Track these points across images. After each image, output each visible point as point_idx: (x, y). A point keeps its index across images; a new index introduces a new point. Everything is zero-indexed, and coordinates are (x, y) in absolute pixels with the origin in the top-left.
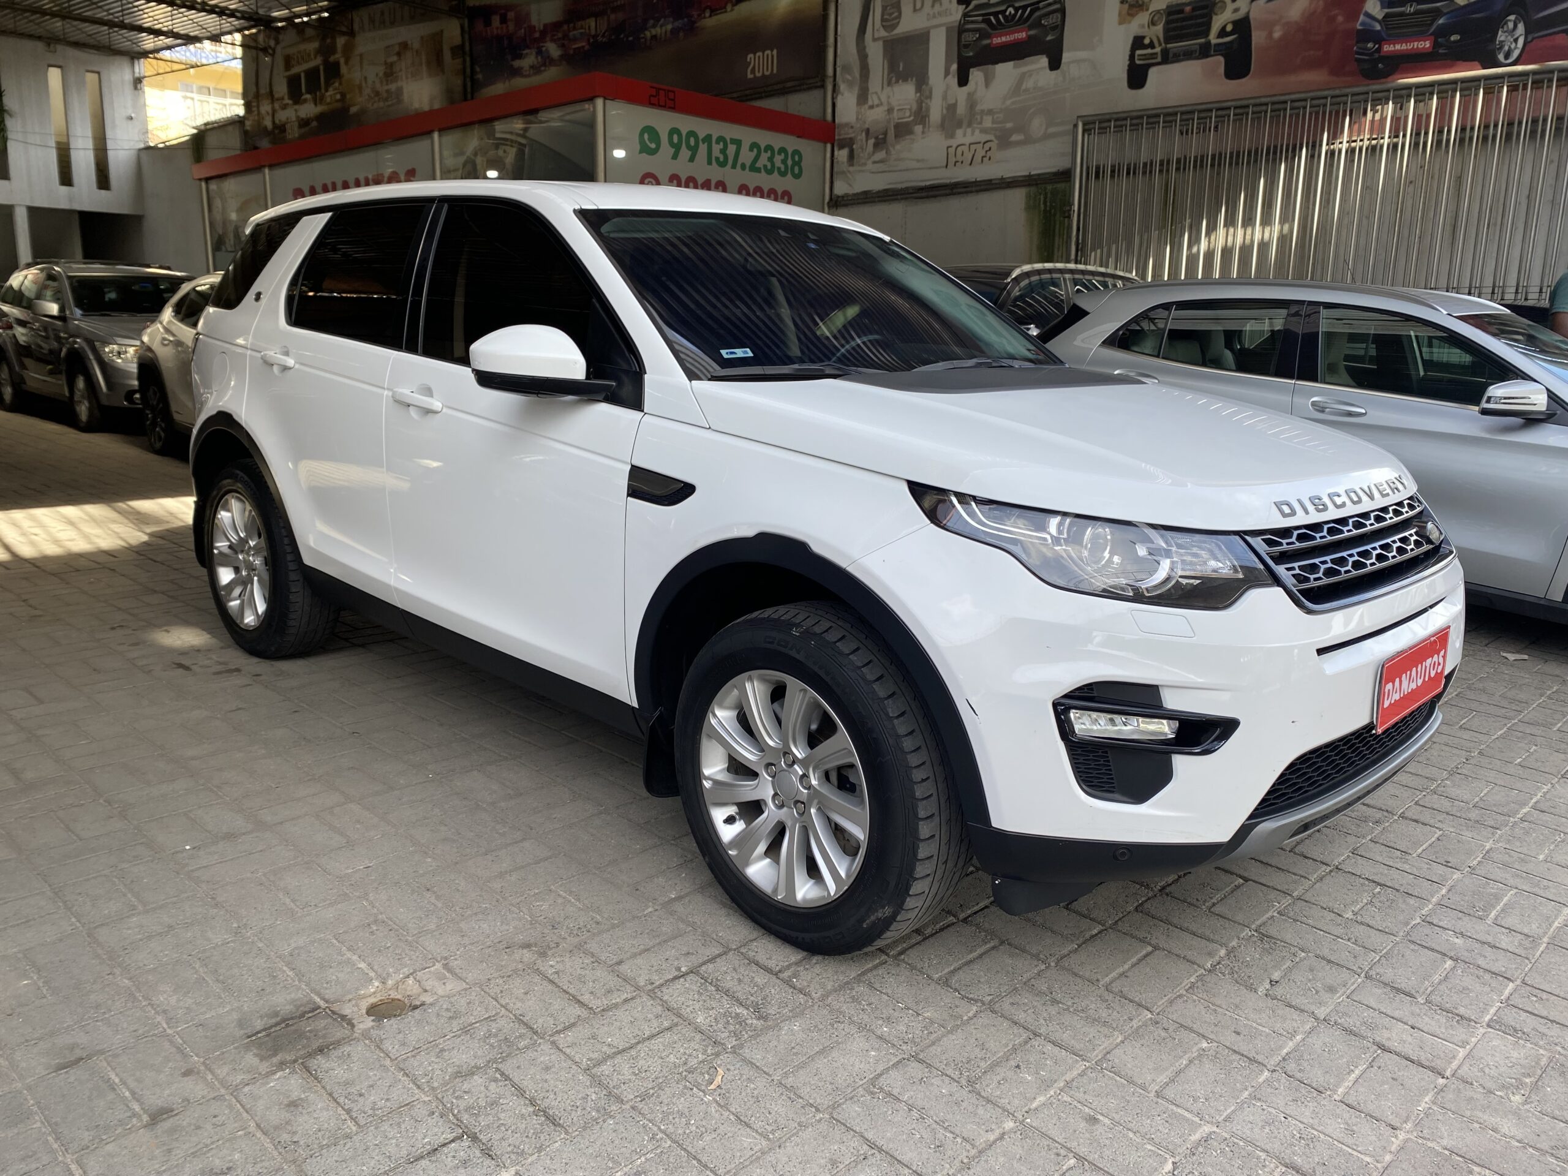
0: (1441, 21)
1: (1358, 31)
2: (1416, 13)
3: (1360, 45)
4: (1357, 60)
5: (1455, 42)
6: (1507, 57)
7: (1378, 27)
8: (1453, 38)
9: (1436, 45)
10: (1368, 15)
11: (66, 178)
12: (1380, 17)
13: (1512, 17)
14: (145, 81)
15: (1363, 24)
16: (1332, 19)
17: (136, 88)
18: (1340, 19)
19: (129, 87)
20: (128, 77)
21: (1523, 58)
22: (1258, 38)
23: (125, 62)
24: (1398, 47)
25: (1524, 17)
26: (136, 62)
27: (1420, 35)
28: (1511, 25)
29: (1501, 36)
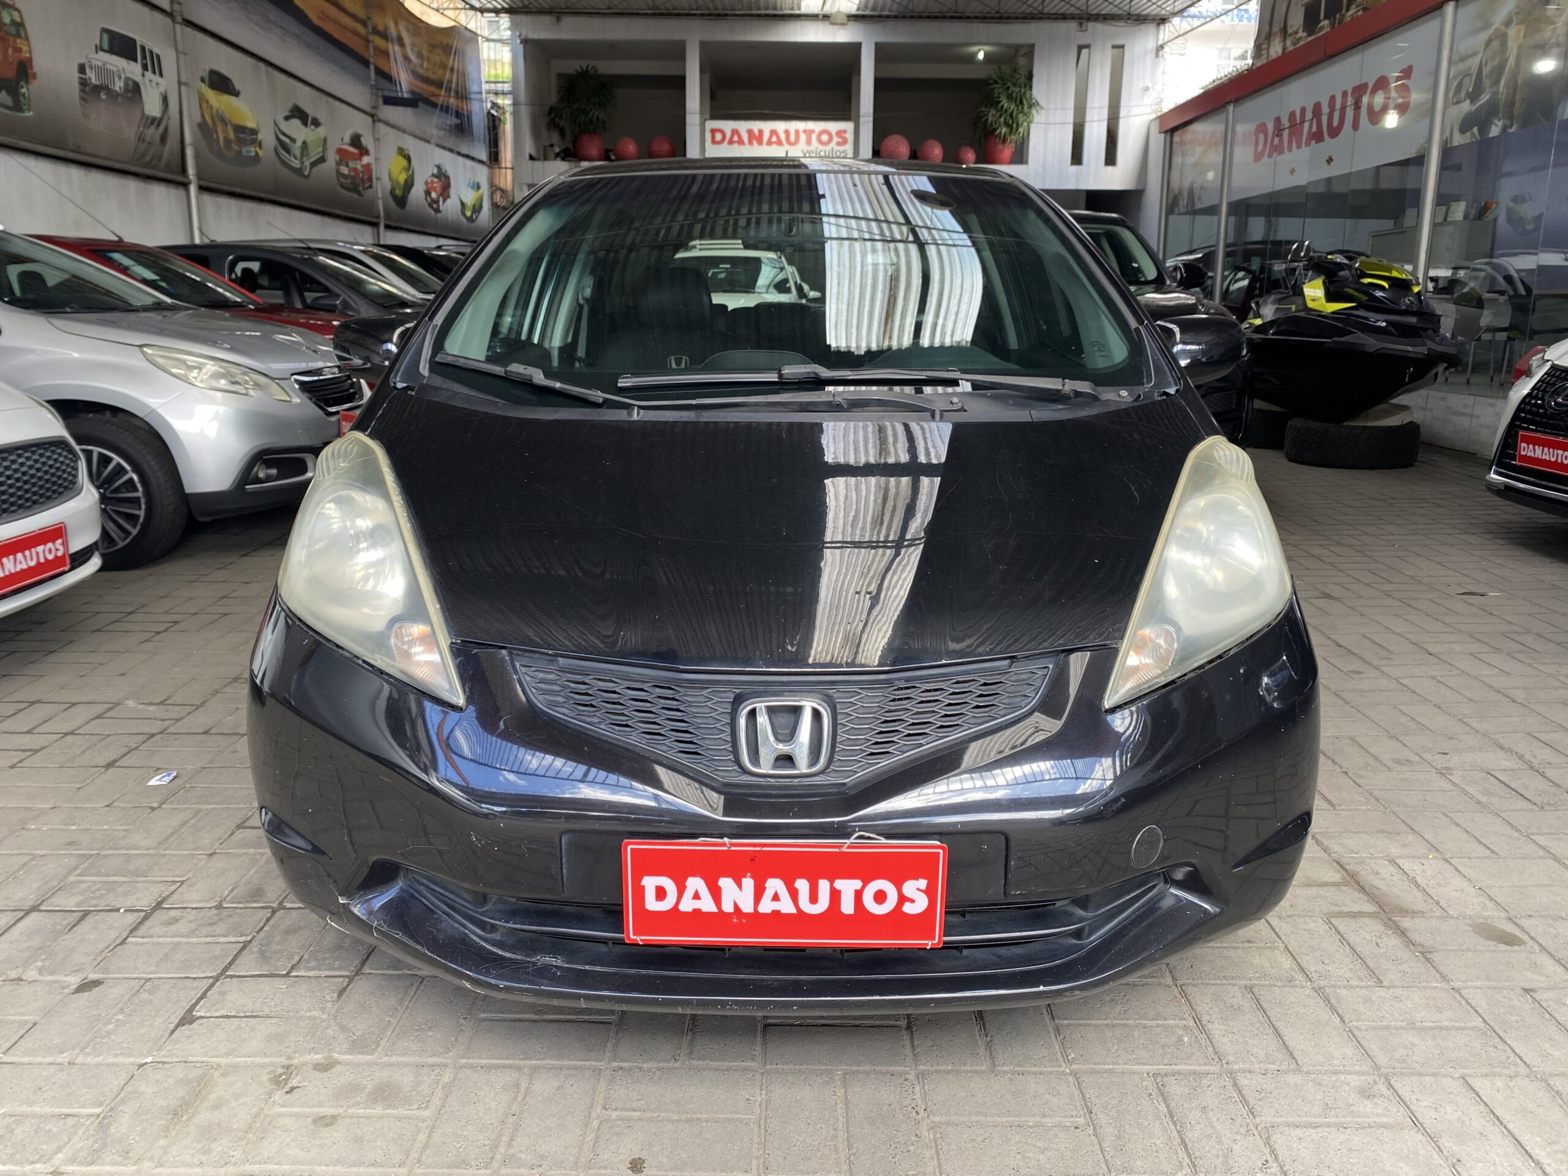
11: (1077, 157)
14: (1166, 49)
17: (1157, 56)
19: (1150, 57)
20: (1151, 45)
23: (1151, 27)
26: (1162, 27)
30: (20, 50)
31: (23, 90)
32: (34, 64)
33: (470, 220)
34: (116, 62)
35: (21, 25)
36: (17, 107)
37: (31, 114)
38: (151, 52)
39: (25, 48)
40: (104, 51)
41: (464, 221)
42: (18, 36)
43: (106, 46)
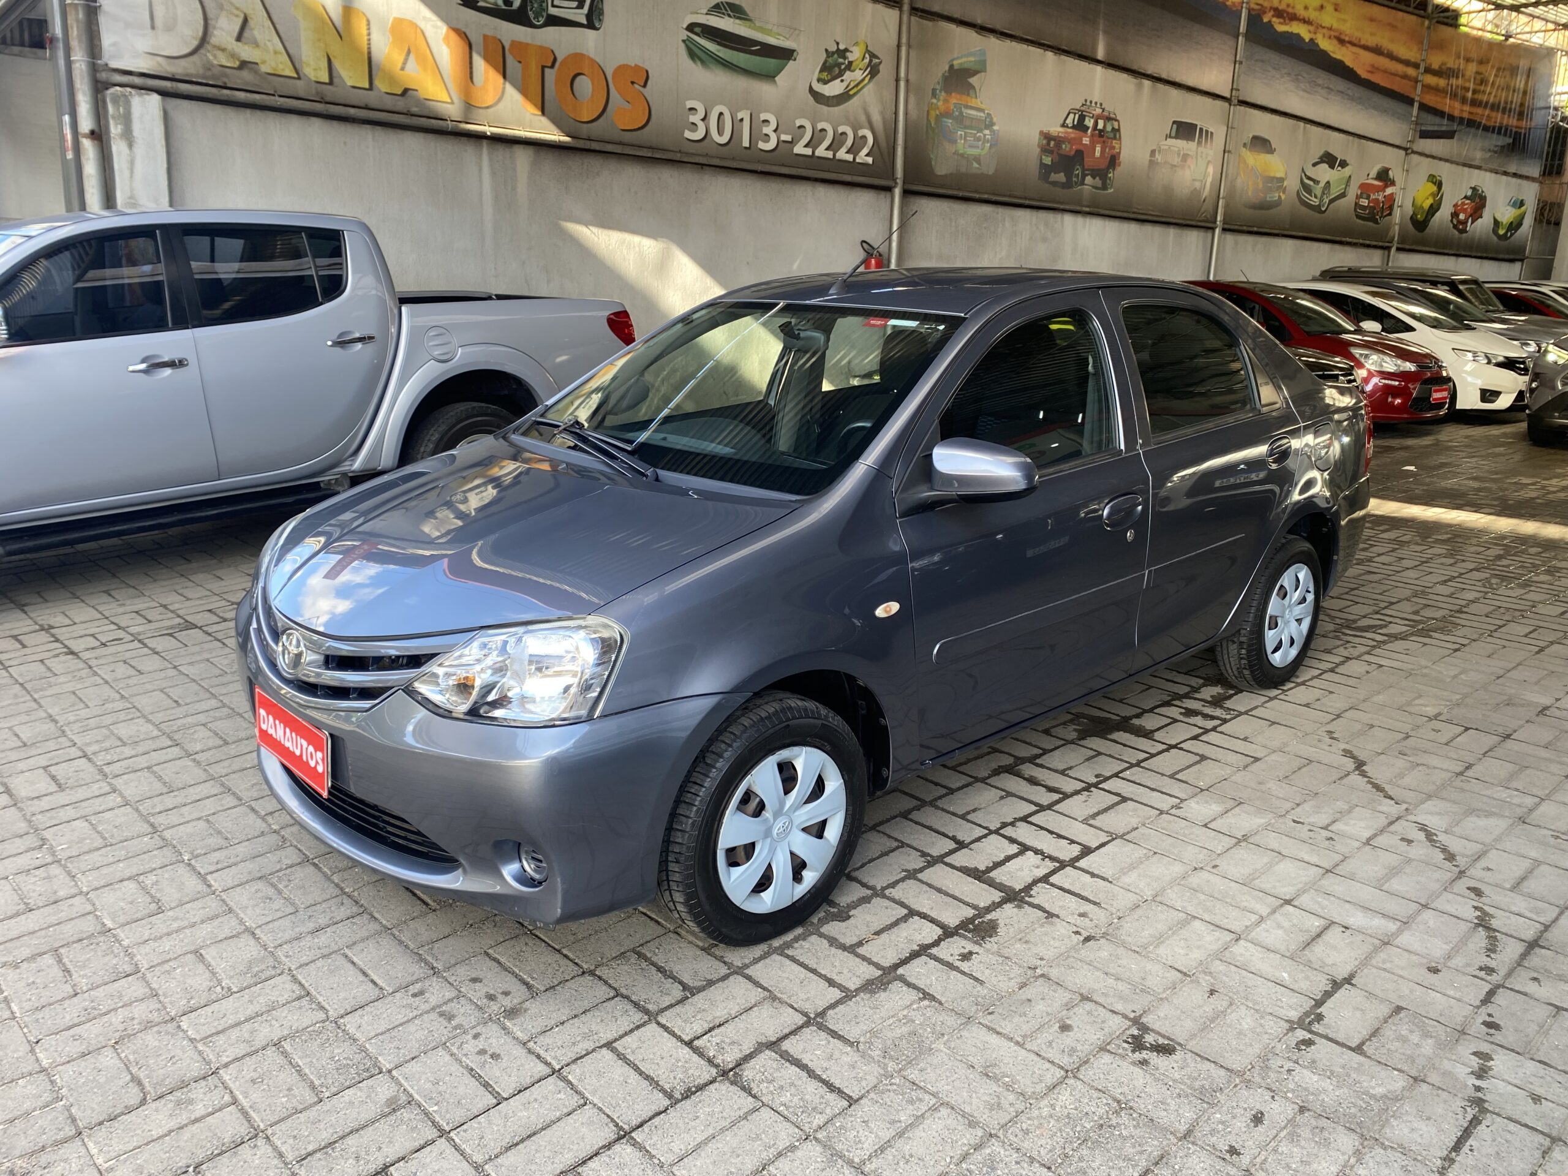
30: (1114, 148)
31: (1110, 175)
32: (1122, 155)
33: (1504, 237)
34: (1180, 143)
35: (1116, 131)
36: (1104, 187)
37: (1110, 191)
38: (1207, 131)
39: (1117, 146)
40: (1170, 137)
41: (1495, 238)
42: (1115, 138)
43: (1173, 134)
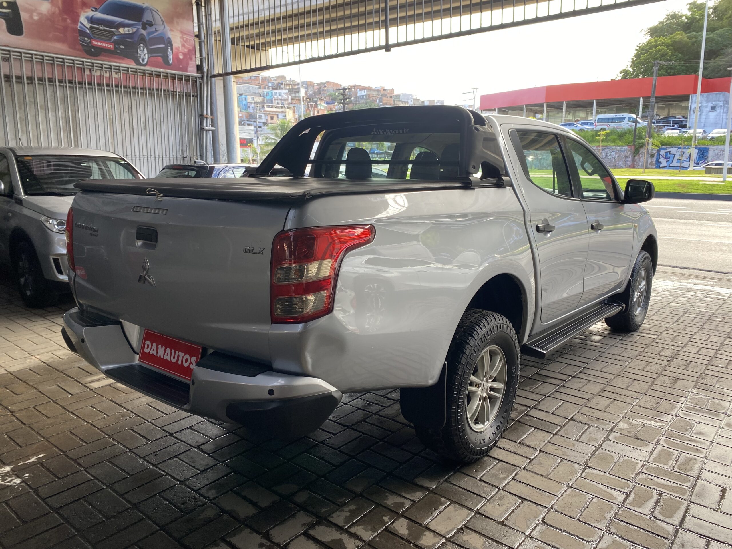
0: (115, 38)
1: (79, 30)
2: (104, 30)
3: (81, 37)
4: (81, 44)
5: (122, 49)
6: (143, 60)
7: (88, 32)
8: (122, 47)
9: (115, 48)
10: (81, 23)
12: (88, 26)
13: (142, 45)
15: (80, 27)
16: (65, 20)
18: (69, 21)
21: (148, 63)
22: (24, 16)
24: (99, 44)
25: (146, 46)
27: (108, 41)
28: (142, 49)
29: (139, 52)
